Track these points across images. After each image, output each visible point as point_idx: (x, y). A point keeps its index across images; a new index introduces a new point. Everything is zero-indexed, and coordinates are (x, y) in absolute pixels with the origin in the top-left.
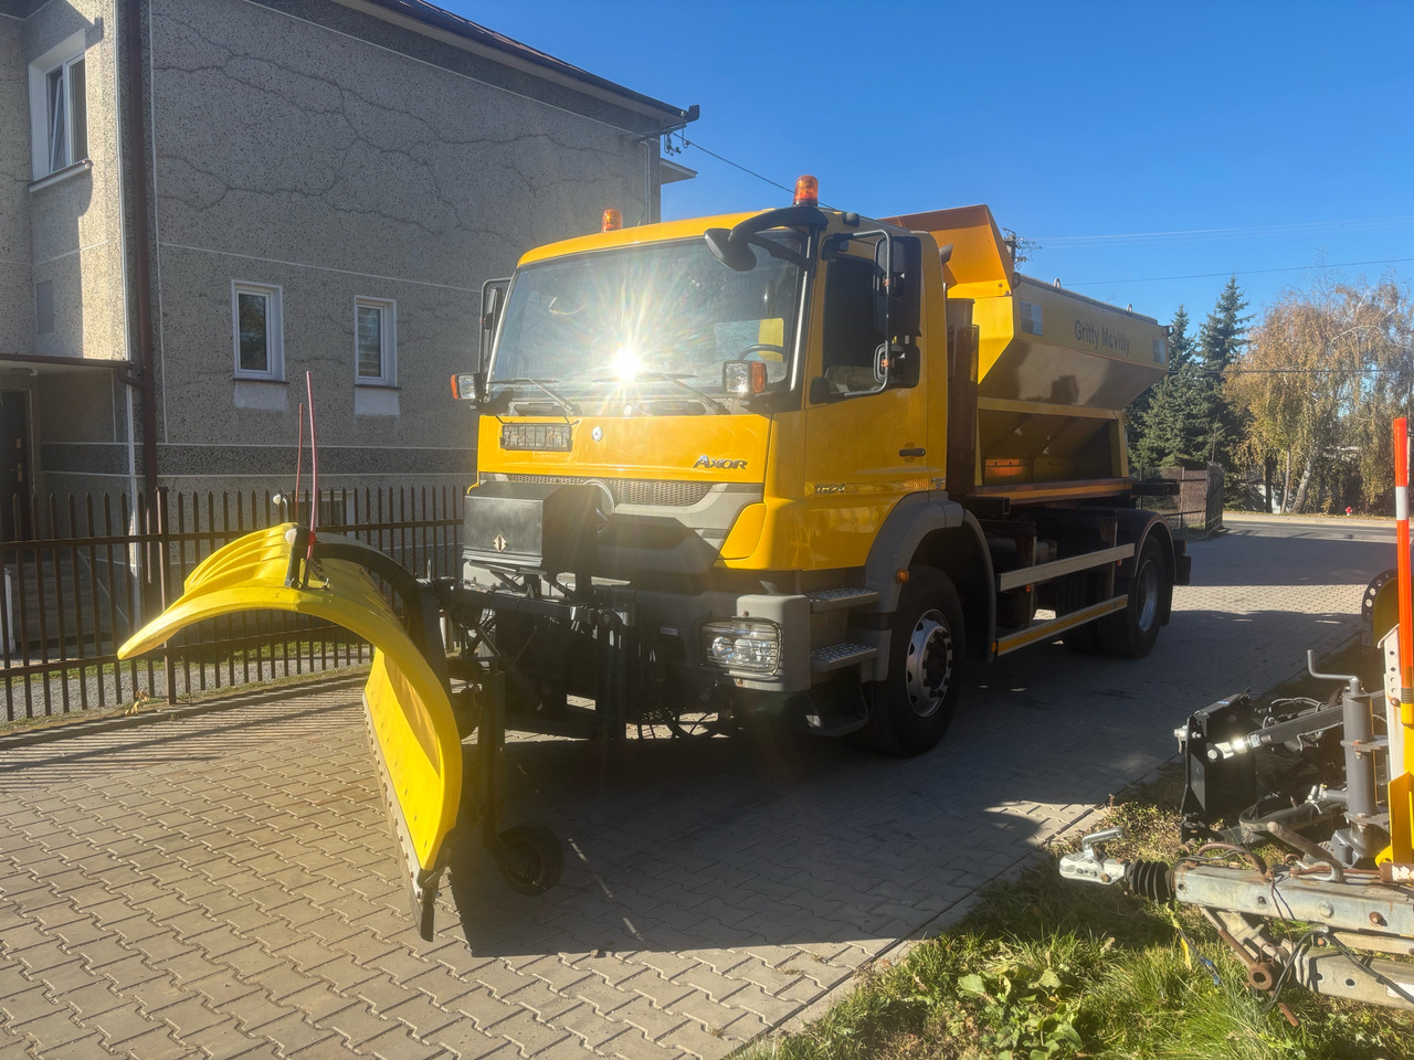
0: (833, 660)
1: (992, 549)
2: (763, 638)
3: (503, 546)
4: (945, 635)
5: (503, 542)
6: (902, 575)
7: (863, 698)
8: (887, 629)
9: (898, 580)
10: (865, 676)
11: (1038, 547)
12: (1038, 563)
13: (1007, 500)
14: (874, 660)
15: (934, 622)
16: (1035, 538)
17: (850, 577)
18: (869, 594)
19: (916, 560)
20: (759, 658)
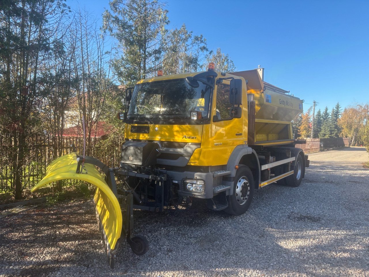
0: (219, 190)
1: (259, 159)
2: (201, 184)
3: (132, 159)
4: (247, 183)
5: (132, 158)
6: (237, 167)
7: (226, 200)
8: (233, 181)
9: (236, 168)
10: (227, 194)
11: (271, 158)
12: (271, 163)
13: (263, 146)
14: (229, 190)
15: (245, 179)
16: (270, 156)
17: (223, 168)
18: (228, 172)
19: (240, 163)
20: (199, 189)
